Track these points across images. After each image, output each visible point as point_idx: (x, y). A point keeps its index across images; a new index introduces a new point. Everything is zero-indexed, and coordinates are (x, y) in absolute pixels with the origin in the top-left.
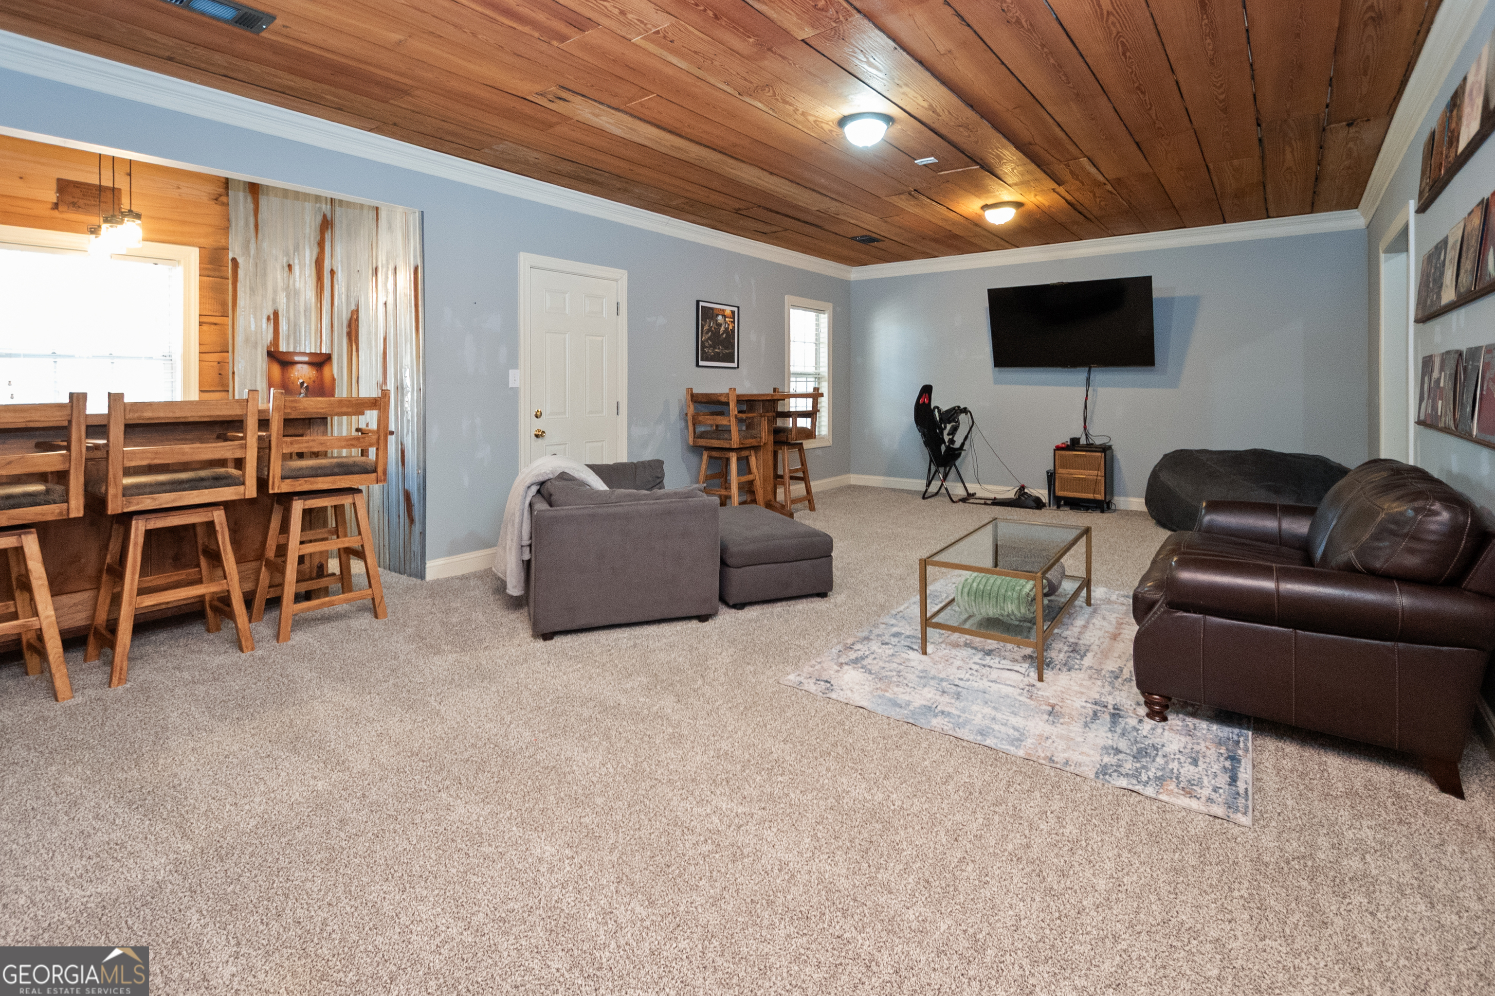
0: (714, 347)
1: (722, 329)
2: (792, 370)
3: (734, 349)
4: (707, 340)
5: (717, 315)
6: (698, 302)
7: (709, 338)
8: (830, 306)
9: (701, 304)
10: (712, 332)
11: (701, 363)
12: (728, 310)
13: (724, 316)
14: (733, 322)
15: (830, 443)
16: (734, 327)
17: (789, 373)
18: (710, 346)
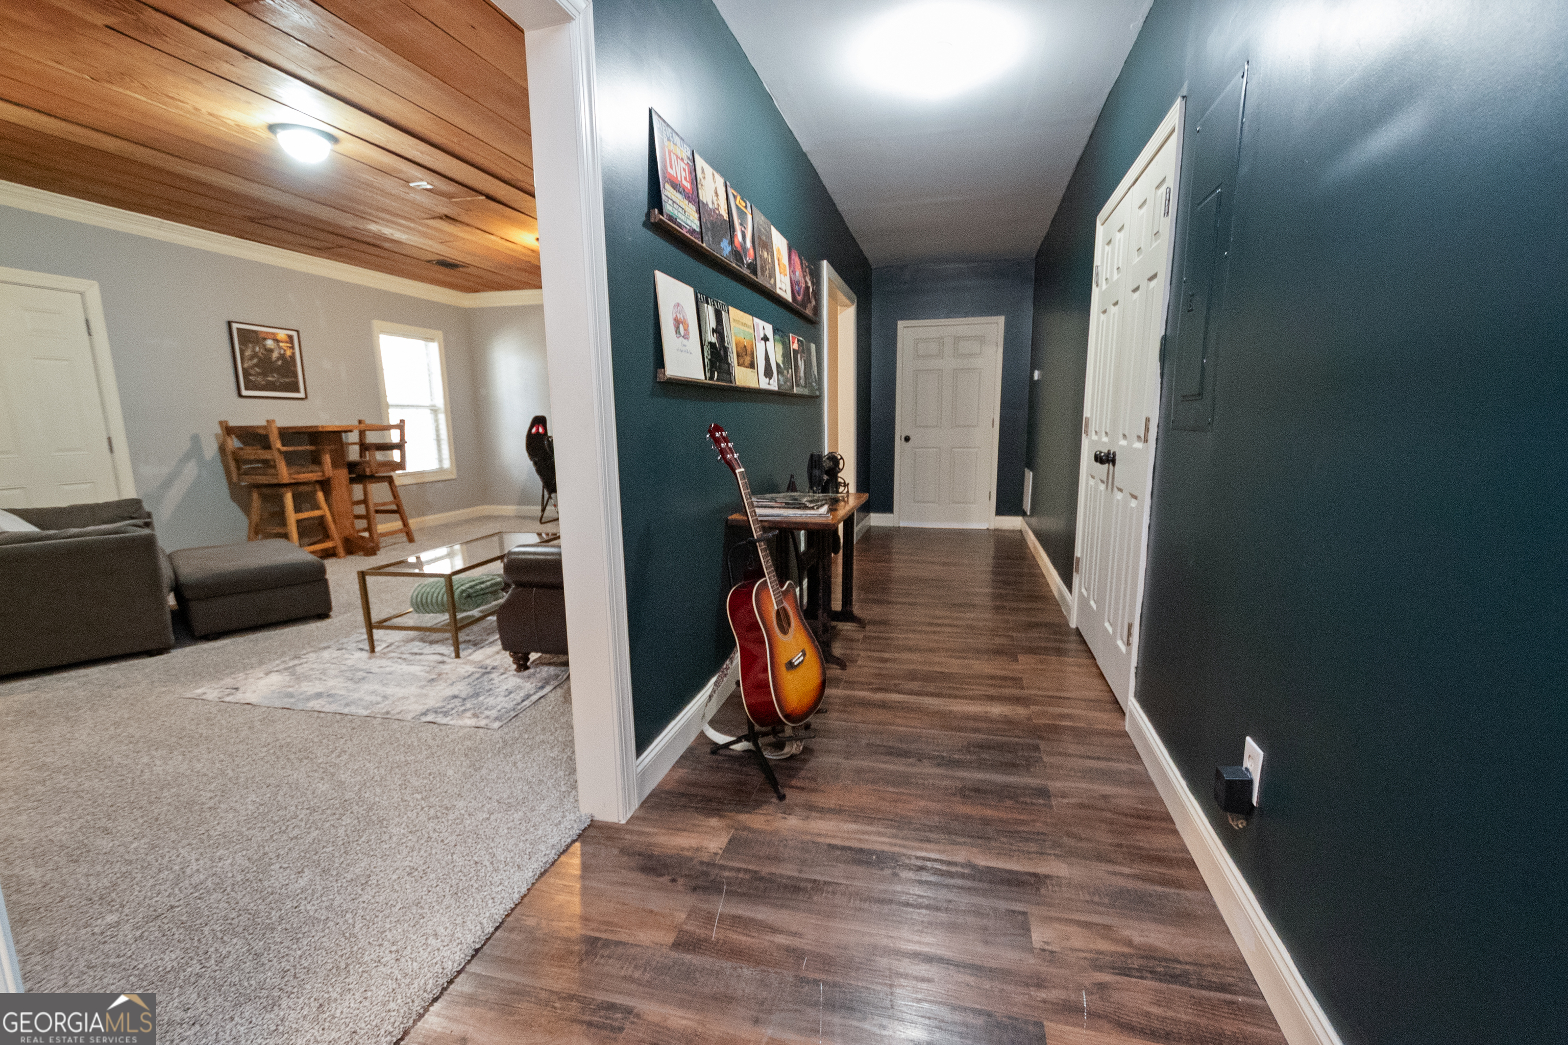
0: (264, 374)
1: (275, 355)
2: (390, 400)
3: (296, 376)
4: (252, 367)
5: (265, 339)
6: (229, 324)
7: (256, 365)
8: (440, 334)
9: (235, 326)
10: (260, 359)
11: (245, 393)
12: (282, 334)
13: (277, 341)
14: (293, 348)
15: (453, 476)
16: (294, 354)
17: (388, 406)
18: (258, 374)
